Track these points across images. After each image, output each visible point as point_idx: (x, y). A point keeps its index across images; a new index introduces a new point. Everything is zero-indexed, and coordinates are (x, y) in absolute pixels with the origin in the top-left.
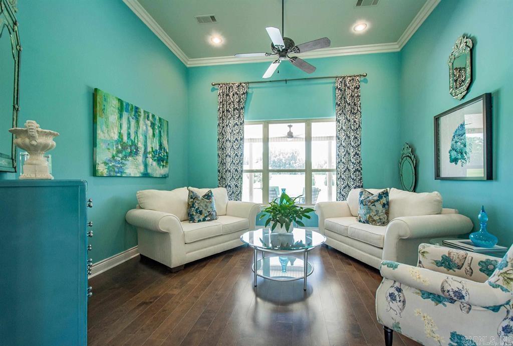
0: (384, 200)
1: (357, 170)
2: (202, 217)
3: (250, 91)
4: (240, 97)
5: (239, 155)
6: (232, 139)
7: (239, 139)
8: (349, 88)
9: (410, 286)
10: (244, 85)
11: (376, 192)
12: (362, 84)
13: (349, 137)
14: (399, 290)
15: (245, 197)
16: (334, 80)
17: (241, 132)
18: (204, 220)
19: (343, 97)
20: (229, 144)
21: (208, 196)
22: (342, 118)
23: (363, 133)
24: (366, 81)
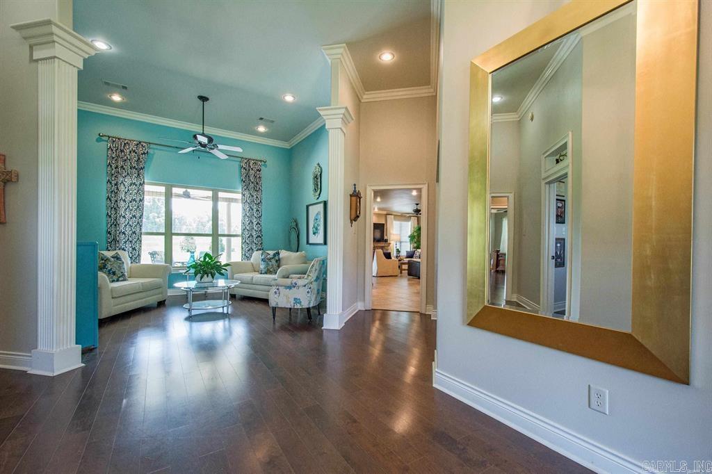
0: (277, 258)
1: (259, 236)
2: (115, 278)
3: (151, 151)
4: (138, 156)
5: (138, 215)
6: (128, 199)
7: (138, 199)
8: (252, 169)
9: (281, 286)
10: (144, 145)
11: (271, 253)
12: (263, 168)
13: (252, 209)
14: (278, 289)
15: (146, 259)
16: (240, 159)
17: (140, 192)
18: (118, 280)
19: (248, 176)
20: (122, 204)
21: (117, 258)
22: (247, 193)
23: (263, 207)
24: (266, 166)
